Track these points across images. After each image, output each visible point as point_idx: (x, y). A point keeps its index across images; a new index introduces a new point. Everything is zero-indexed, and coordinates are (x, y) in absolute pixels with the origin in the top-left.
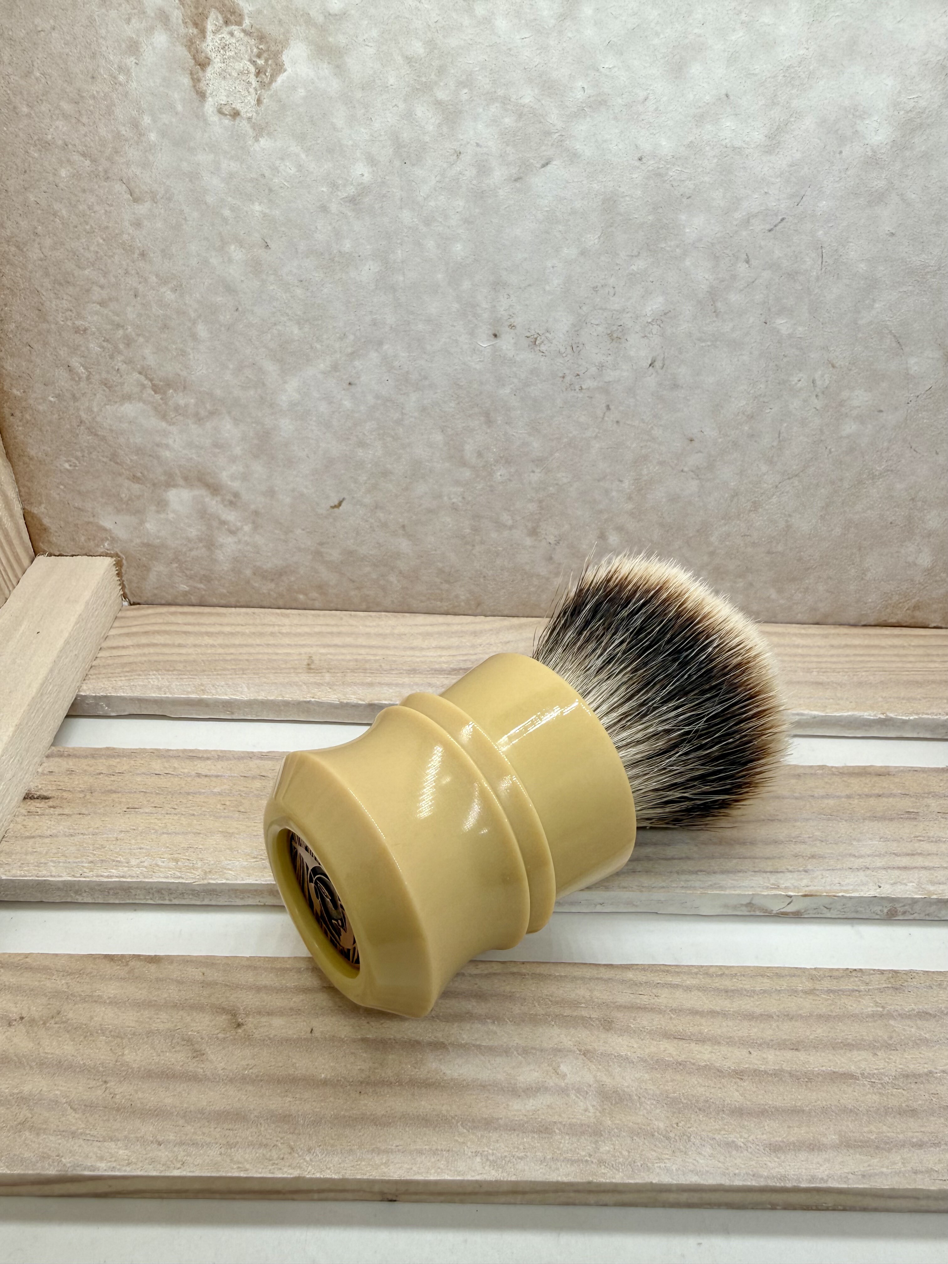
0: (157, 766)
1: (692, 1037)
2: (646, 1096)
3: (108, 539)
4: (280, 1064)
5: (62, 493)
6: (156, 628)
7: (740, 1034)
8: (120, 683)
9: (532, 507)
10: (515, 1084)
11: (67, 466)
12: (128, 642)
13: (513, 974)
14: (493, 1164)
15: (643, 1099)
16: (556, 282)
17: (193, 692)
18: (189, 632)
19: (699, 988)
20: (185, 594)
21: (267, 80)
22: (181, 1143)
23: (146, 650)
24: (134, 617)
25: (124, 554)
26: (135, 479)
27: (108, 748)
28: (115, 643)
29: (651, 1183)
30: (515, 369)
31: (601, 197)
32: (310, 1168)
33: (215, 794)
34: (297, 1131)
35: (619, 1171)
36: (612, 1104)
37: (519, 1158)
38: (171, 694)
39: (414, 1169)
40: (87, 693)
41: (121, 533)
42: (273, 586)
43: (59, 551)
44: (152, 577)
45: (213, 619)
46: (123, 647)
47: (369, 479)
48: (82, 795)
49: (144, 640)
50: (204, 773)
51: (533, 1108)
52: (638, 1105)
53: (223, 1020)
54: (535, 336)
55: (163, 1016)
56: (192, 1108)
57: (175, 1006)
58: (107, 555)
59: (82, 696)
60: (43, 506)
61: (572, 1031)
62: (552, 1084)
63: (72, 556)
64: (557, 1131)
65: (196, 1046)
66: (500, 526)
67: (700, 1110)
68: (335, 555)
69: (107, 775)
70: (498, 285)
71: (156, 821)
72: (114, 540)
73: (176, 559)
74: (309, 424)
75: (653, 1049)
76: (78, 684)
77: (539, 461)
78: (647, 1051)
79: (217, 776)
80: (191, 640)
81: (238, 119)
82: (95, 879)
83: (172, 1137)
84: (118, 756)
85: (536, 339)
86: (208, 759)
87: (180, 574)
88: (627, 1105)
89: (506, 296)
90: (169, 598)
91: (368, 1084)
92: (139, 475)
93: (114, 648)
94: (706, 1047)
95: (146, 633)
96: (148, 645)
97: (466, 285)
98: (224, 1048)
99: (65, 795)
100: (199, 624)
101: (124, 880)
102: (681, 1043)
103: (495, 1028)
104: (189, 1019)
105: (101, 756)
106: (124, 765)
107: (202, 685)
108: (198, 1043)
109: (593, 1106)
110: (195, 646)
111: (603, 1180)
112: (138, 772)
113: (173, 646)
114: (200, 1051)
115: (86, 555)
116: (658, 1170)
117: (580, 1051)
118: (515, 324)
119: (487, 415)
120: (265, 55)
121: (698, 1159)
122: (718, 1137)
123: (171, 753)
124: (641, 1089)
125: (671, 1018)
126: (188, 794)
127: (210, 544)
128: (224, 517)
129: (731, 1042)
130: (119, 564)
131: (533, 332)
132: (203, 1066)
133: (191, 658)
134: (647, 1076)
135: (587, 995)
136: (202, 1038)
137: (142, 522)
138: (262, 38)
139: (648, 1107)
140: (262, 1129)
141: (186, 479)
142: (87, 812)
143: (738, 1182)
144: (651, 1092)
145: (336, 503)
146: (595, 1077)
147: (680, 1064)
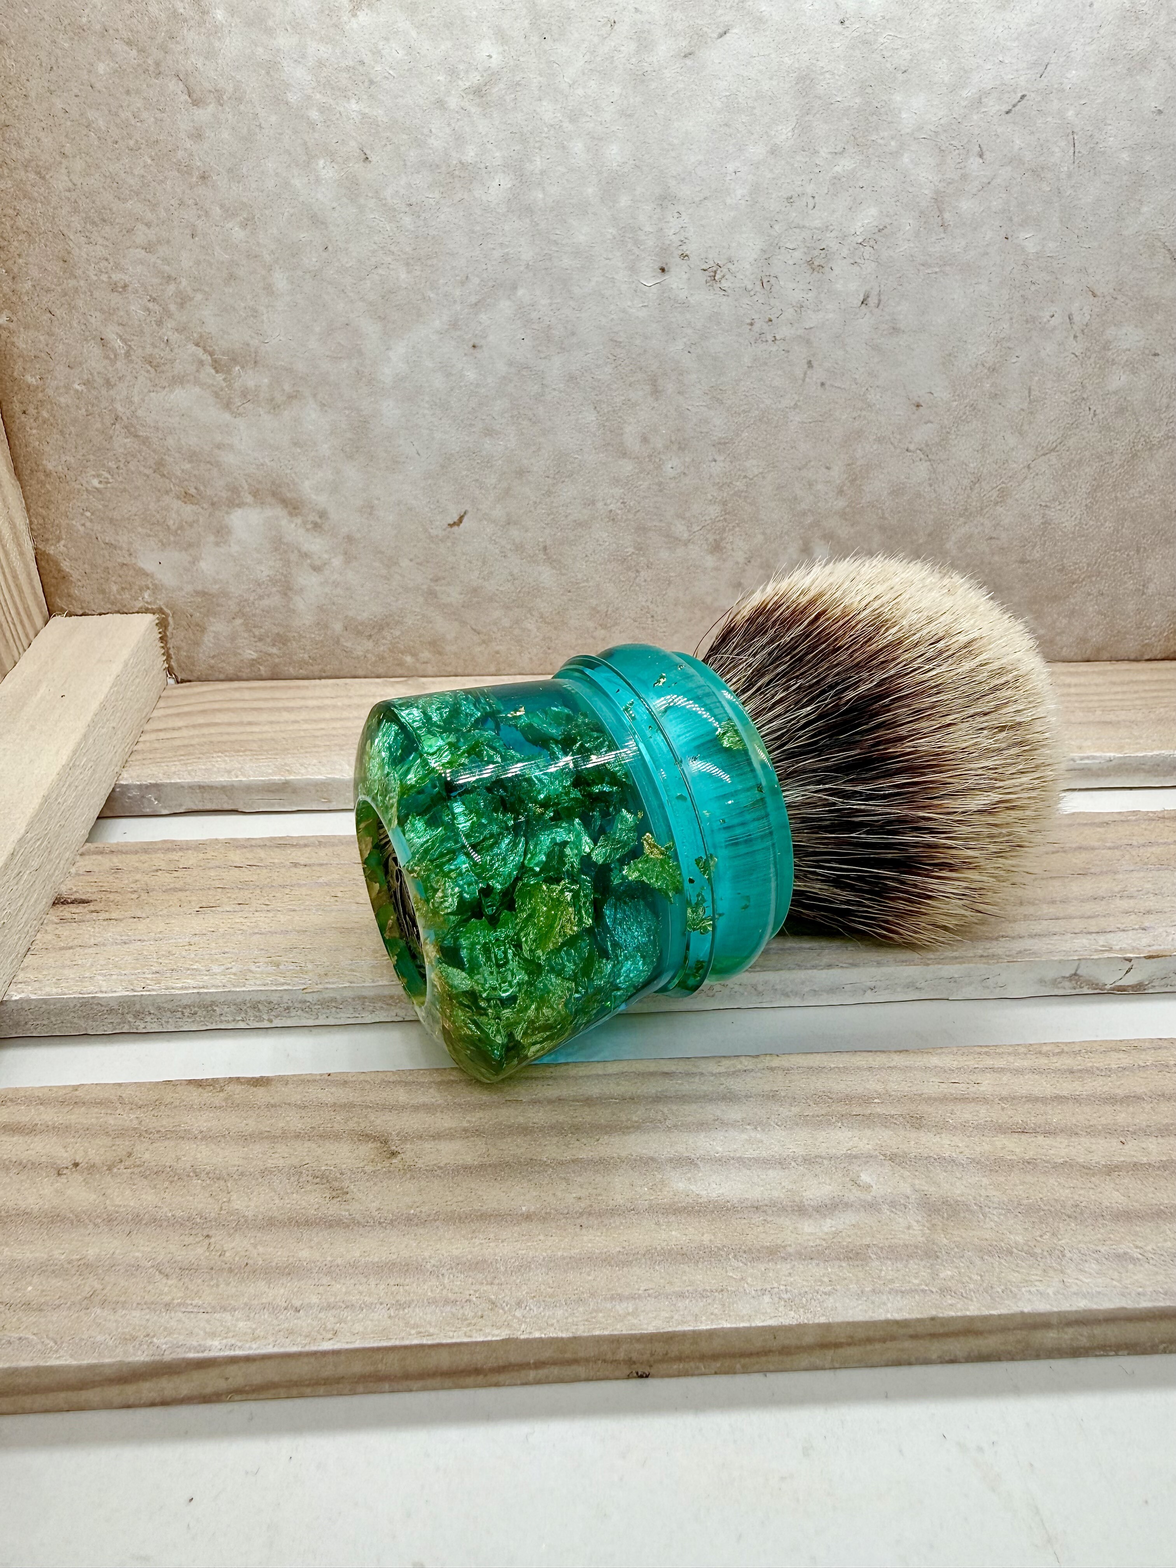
0: (236, 857)
1: (1038, 1130)
2: (990, 1204)
3: (148, 588)
4: (460, 1199)
5: (88, 524)
6: (217, 706)
7: (1103, 1121)
8: (173, 769)
9: (714, 511)
10: (801, 1202)
11: (95, 482)
12: (179, 723)
13: (772, 1069)
14: (790, 1303)
15: (987, 1209)
16: (739, 192)
17: (274, 773)
18: (261, 709)
19: (1034, 1071)
20: (253, 663)
22: (329, 1307)
23: (205, 731)
24: (185, 696)
25: (171, 609)
26: (187, 497)
27: (165, 841)
28: (162, 725)
29: (1022, 1313)
30: (688, 316)
31: (795, 75)
32: (523, 1326)
33: (321, 885)
34: (496, 1281)
35: (972, 1300)
36: (943, 1218)
37: (825, 1294)
38: (245, 776)
39: (676, 1317)
40: (130, 782)
41: (167, 578)
42: (369, 644)
43: (82, 608)
44: (208, 640)
45: (291, 693)
46: (174, 729)
47: (500, 481)
48: (134, 896)
49: (201, 720)
50: (302, 862)
51: (834, 1229)
52: (981, 1216)
53: (367, 1149)
54: (714, 269)
55: (282, 1149)
56: (339, 1261)
57: (297, 1136)
58: (147, 611)
59: (122, 786)
60: (63, 542)
61: (868, 1132)
62: (852, 1198)
63: (100, 614)
64: (873, 1256)
65: (336, 1184)
66: (672, 540)
67: (1069, 1217)
68: (453, 595)
69: (170, 872)
70: (665, 200)
71: (242, 920)
72: (156, 588)
73: (240, 613)
74: (419, 406)
75: (987, 1147)
76: (117, 769)
77: (722, 445)
78: (978, 1149)
79: (321, 865)
80: (264, 717)
82: (163, 992)
83: (315, 1299)
84: (180, 849)
85: (715, 272)
86: (306, 846)
87: (246, 635)
88: (964, 1217)
89: (676, 215)
90: (230, 670)
91: (590, 1214)
92: (193, 491)
93: (161, 730)
94: (1058, 1139)
95: (204, 712)
96: (208, 725)
97: (624, 201)
98: (375, 1184)
99: (112, 897)
100: (273, 699)
101: (206, 991)
102: (1023, 1137)
103: (758, 1136)
104: (320, 1151)
105: (156, 851)
106: (191, 859)
107: (286, 764)
108: (336, 1179)
109: (918, 1222)
110: (271, 723)
111: (952, 1314)
112: (209, 865)
113: (241, 724)
114: (342, 1188)
115: (118, 612)
116: (1027, 1296)
117: (884, 1155)
118: (687, 252)
119: (653, 381)
121: (1081, 1277)
122: (1103, 1249)
123: (253, 843)
124: (981, 1196)
125: (1003, 1109)
126: (284, 887)
127: (287, 588)
128: (306, 547)
129: (1091, 1131)
130: (163, 624)
131: (711, 263)
132: (348, 1207)
133: (269, 736)
134: (985, 1181)
135: (879, 1087)
136: (342, 1174)
137: (195, 561)
139: (996, 1219)
140: (446, 1281)
141: (255, 493)
142: (144, 915)
143: (1145, 1304)
144: (996, 1199)
145: (456, 520)
146: (913, 1185)
147: (1029, 1163)
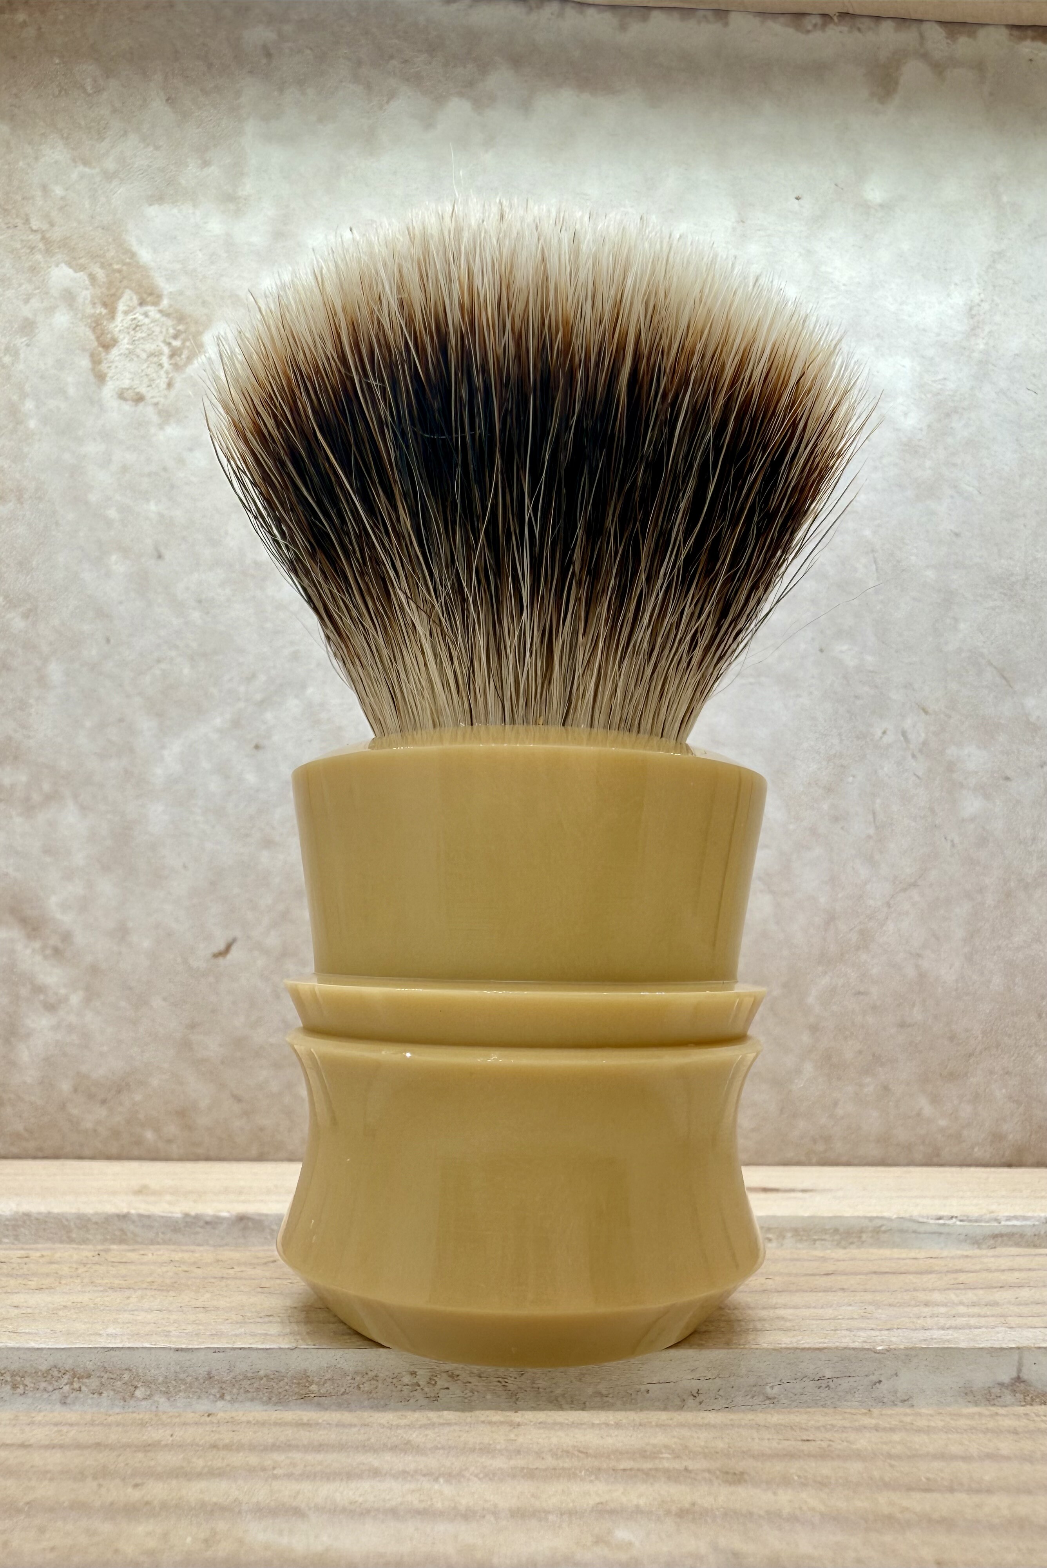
21: (181, 363)
68: (212, 1047)
74: (191, 812)
81: (141, 405)
120: (183, 336)
127: (11, 1031)
128: (41, 978)
138: (181, 318)
145: (223, 947)
